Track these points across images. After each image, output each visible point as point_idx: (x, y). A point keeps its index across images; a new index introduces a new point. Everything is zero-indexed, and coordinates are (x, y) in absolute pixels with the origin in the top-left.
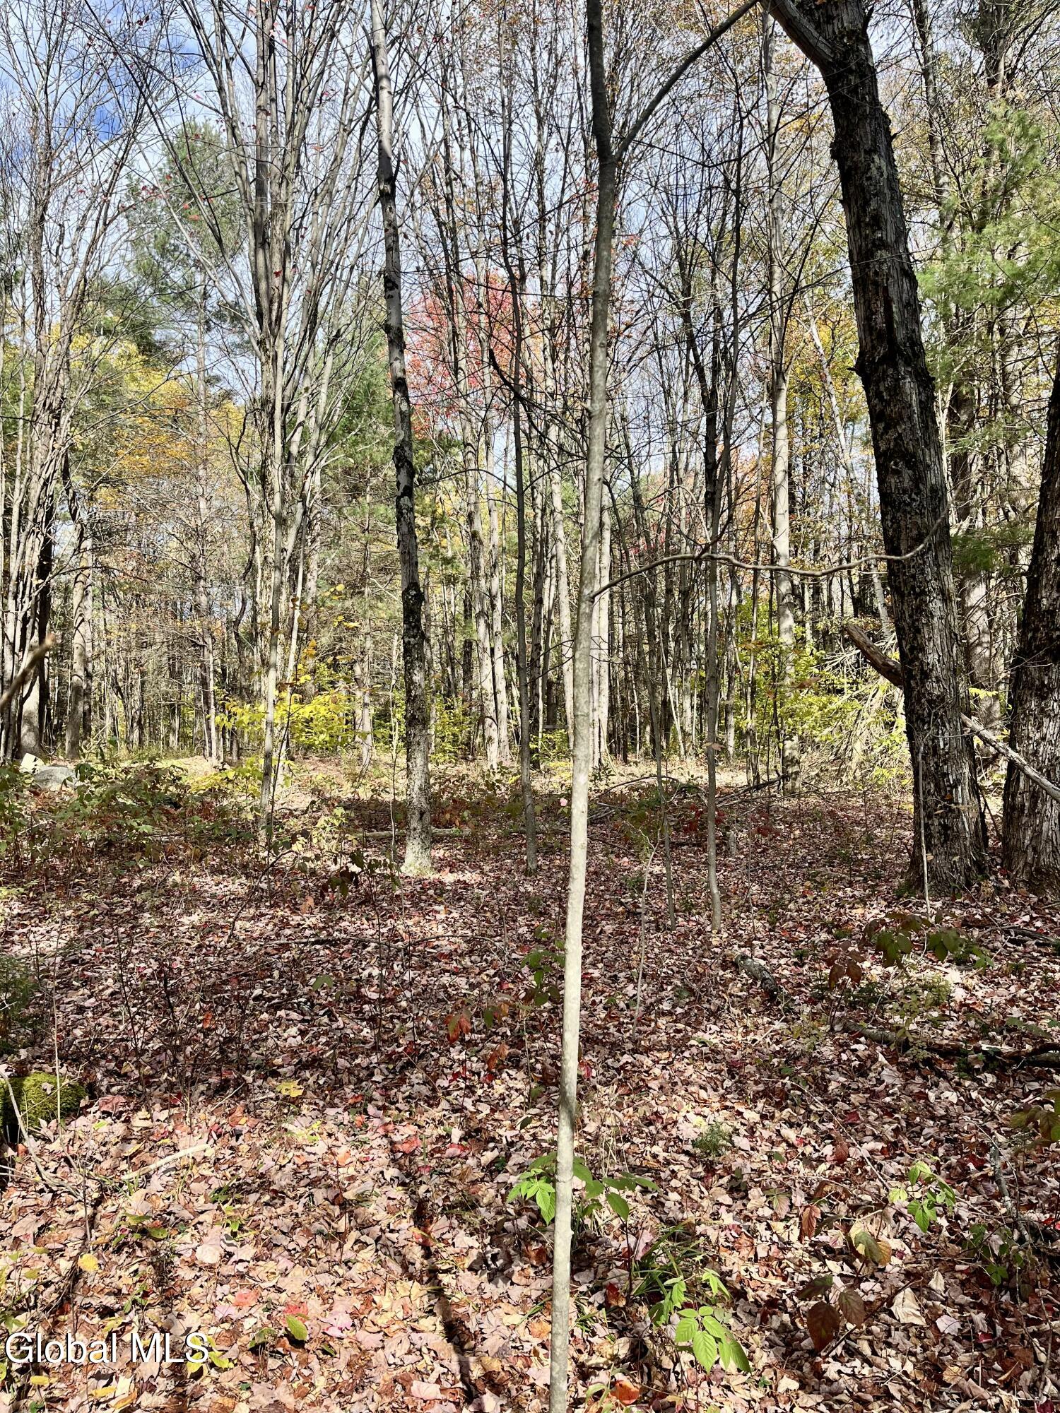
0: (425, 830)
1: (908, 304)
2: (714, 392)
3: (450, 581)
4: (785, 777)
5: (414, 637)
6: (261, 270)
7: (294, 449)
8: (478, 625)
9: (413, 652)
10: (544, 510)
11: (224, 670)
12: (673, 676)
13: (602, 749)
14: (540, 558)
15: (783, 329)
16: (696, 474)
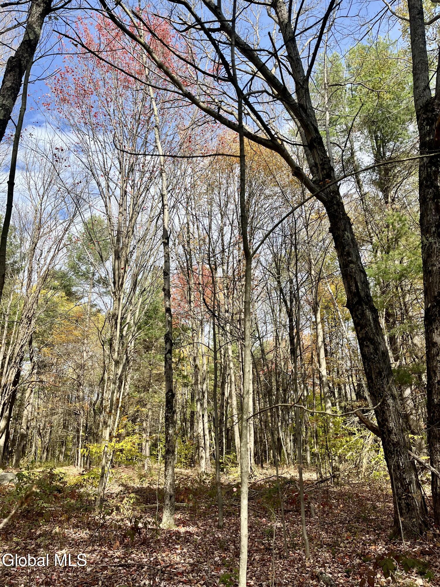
0: (172, 505)
1: (364, 282)
2: (291, 310)
3: (185, 385)
4: (334, 477)
5: (170, 413)
6: (117, 267)
7: (124, 333)
8: (197, 404)
9: (169, 420)
10: (224, 356)
11: (87, 425)
12: (281, 426)
13: (252, 462)
14: (223, 376)
15: (317, 288)
16: (286, 341)
